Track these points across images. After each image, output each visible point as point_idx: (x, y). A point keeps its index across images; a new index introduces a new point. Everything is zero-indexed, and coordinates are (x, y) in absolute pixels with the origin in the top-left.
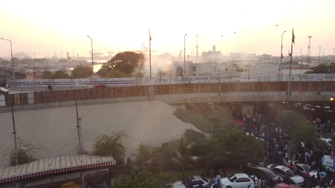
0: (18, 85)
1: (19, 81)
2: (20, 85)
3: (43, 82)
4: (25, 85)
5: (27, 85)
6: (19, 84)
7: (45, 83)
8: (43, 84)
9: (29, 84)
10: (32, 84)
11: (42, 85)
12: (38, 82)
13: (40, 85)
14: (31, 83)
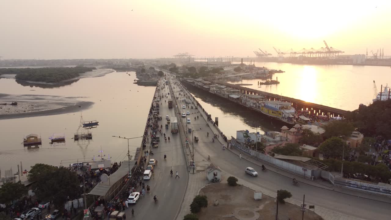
0: (346, 185)
1: (349, 181)
2: (350, 186)
3: (384, 189)
4: (357, 188)
5: (359, 188)
6: (348, 185)
7: (387, 190)
8: (383, 191)
9: (362, 187)
10: (368, 188)
11: (381, 192)
12: (376, 188)
13: (379, 192)
14: (365, 187)
